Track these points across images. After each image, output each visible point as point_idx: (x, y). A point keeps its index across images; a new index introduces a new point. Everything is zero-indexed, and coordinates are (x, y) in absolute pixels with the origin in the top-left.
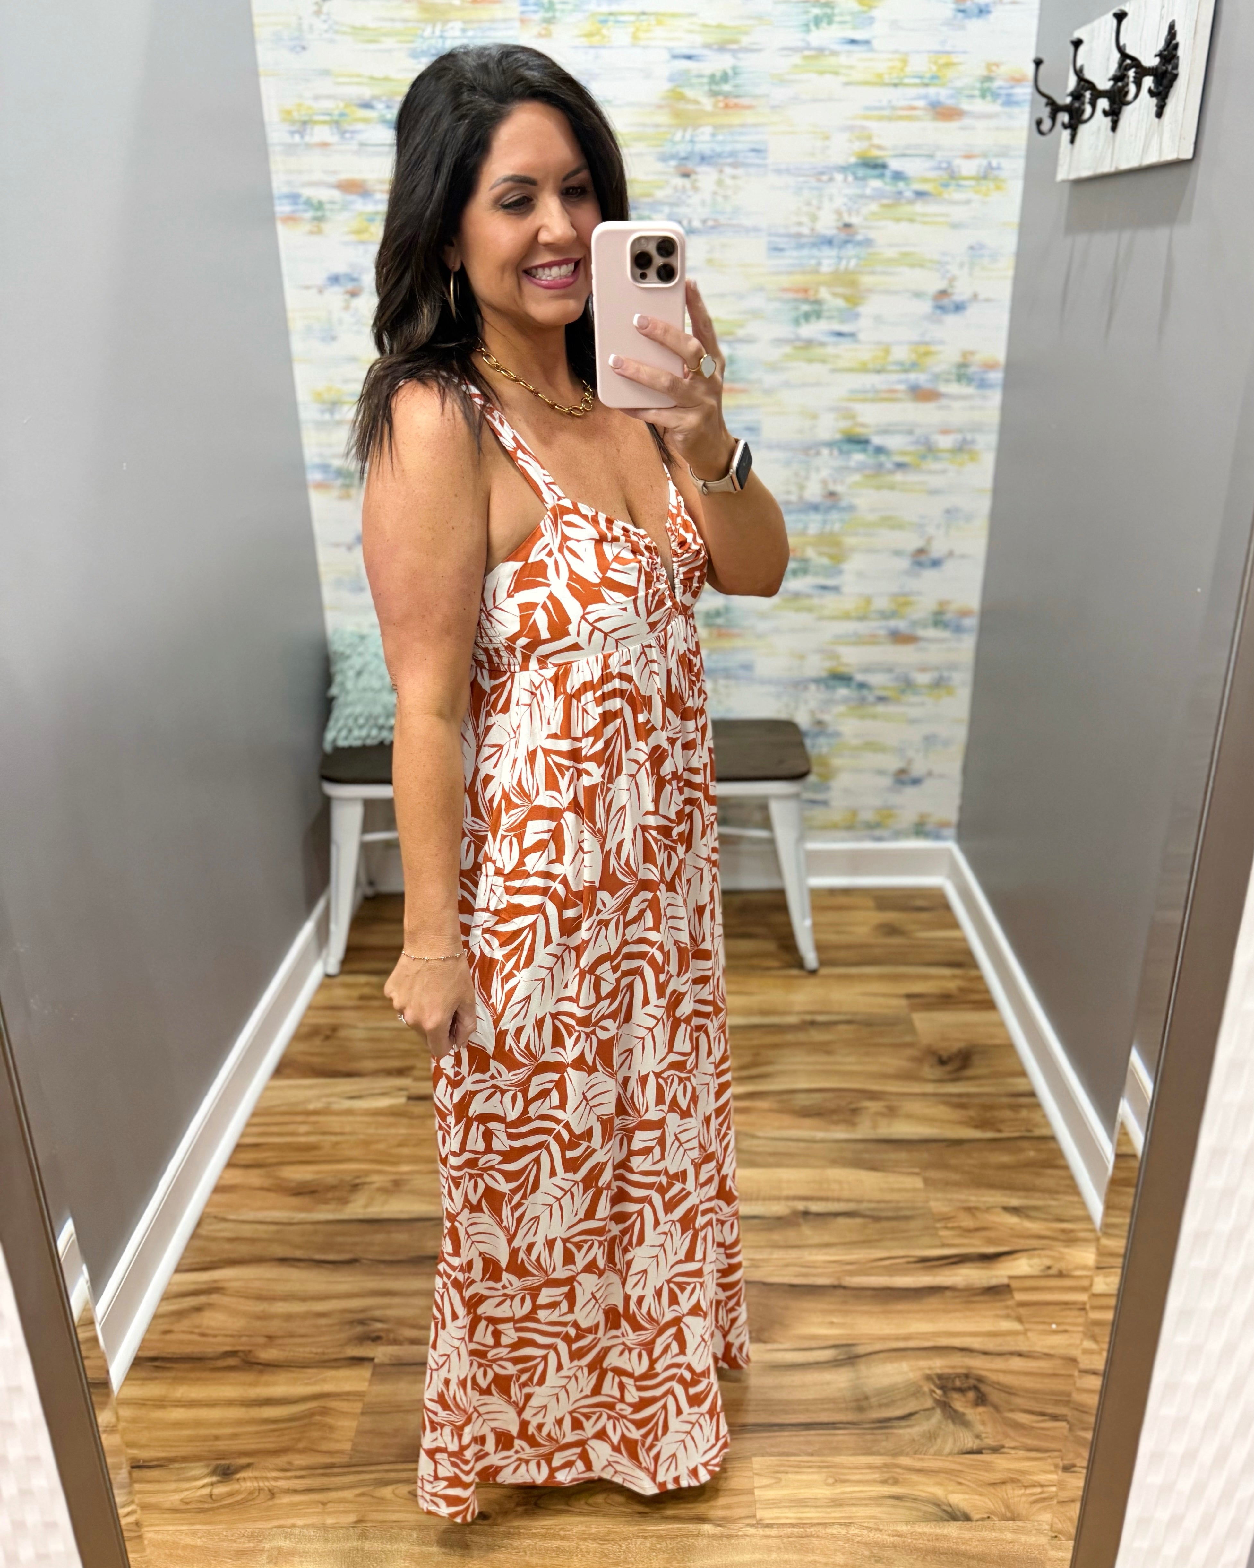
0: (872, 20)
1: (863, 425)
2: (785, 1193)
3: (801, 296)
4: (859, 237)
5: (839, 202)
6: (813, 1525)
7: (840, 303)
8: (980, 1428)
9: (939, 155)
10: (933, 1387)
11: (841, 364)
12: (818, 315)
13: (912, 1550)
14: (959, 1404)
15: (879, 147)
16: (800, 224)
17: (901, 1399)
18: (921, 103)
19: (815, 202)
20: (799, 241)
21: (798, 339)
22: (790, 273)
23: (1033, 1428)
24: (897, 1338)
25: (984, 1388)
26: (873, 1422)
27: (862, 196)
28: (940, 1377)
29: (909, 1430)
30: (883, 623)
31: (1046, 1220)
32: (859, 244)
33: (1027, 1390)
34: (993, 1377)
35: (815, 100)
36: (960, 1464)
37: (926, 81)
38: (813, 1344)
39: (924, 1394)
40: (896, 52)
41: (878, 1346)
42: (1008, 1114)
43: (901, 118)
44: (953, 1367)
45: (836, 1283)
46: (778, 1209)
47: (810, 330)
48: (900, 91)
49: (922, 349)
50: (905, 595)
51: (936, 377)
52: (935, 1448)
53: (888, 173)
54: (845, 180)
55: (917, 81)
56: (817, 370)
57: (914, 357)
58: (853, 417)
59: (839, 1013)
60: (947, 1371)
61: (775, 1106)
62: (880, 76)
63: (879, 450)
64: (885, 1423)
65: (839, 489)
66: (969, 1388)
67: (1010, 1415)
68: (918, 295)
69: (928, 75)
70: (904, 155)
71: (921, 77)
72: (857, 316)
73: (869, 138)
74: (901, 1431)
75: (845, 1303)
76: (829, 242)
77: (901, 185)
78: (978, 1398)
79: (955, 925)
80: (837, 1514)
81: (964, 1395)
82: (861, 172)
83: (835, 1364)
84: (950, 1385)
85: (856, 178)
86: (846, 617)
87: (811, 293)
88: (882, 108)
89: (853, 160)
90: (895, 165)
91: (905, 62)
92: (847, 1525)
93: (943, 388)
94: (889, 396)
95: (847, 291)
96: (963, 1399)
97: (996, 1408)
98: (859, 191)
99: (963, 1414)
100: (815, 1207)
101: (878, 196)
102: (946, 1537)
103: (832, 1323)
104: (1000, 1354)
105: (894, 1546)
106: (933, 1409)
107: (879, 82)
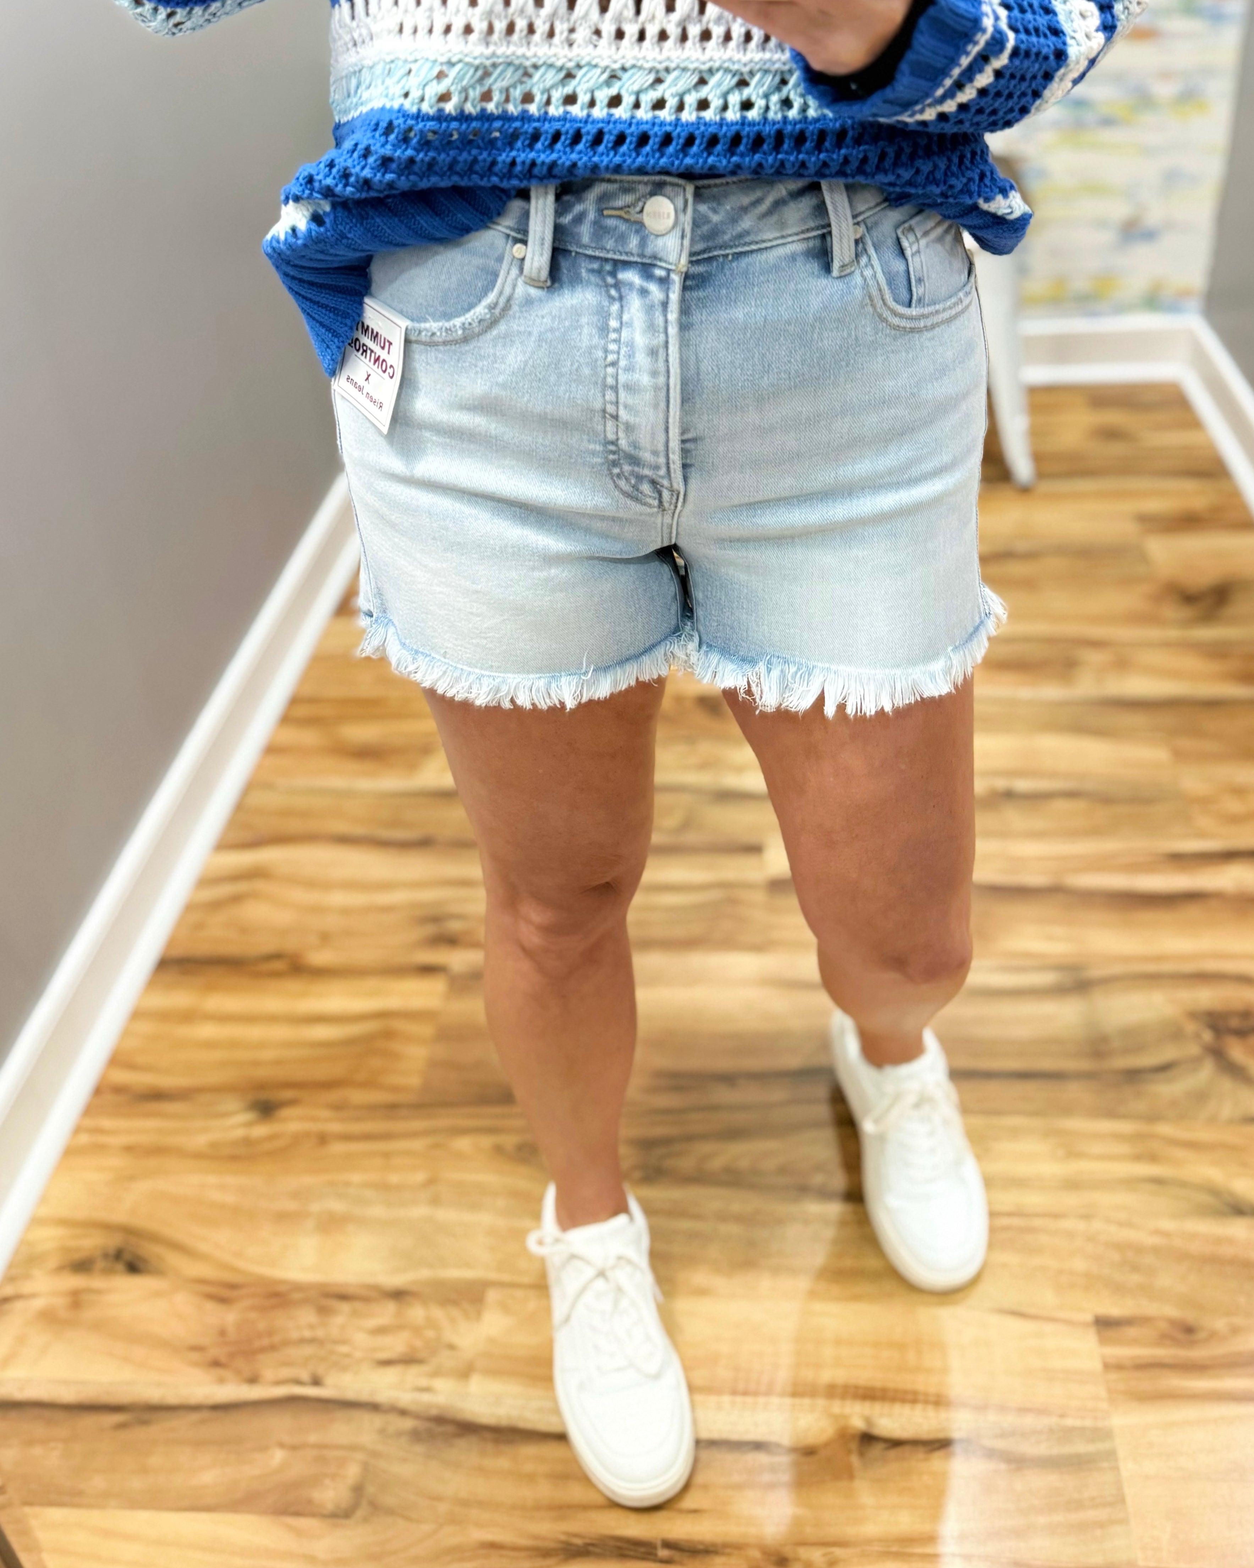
6: (1037, 1215)
10: (1199, 1027)
13: (1182, 1256)
14: (1238, 1051)
24: (1146, 960)
26: (1117, 1074)
28: (1209, 1014)
29: (1168, 1087)
36: (1244, 1136)
38: (1026, 963)
39: (1187, 1036)
41: (1117, 969)
44: (1227, 1001)
45: (1055, 883)
52: (1208, 1112)
60: (1216, 1005)
66: (1250, 1031)
74: (1160, 1087)
75: (1069, 910)
80: (1071, 1200)
81: (1244, 1040)
83: (1059, 991)
84: (1224, 1025)
92: (1087, 1217)
96: (1242, 1044)
99: (1244, 1066)
100: (1020, 785)
102: (1230, 1241)
103: (1053, 936)
105: (1156, 1250)
106: (1201, 1057)
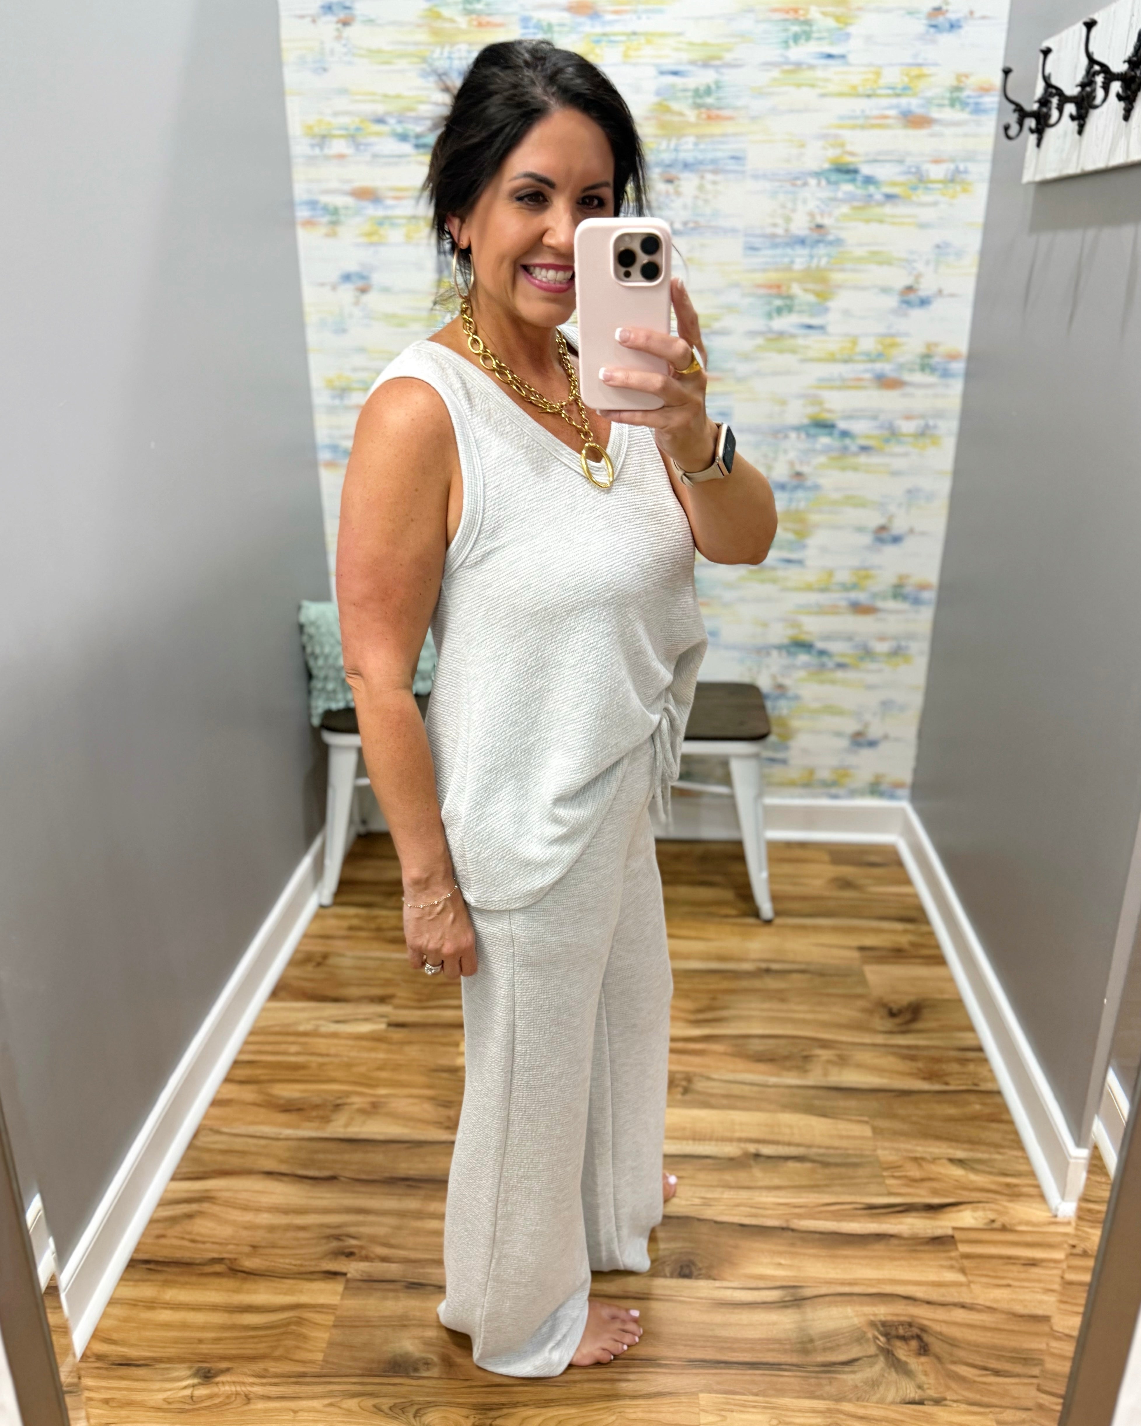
0: (848, 36)
1: (830, 411)
2: (737, 1135)
3: (774, 291)
4: (831, 237)
5: (812, 205)
7: (811, 298)
8: (922, 1378)
9: (909, 161)
10: (876, 1333)
11: (811, 354)
12: (790, 309)
14: (902, 1352)
15: (852, 154)
16: (775, 225)
17: (846, 1344)
18: (892, 113)
19: (790, 205)
20: (773, 241)
21: (770, 331)
22: (764, 270)
23: (975, 1382)
24: (843, 1283)
25: (926, 1337)
26: (817, 1366)
27: (834, 199)
28: (884, 1324)
29: (852, 1376)
30: (845, 595)
31: (990, 1173)
32: (831, 243)
33: (969, 1343)
34: (937, 1327)
35: (791, 111)
36: (903, 1413)
37: (898, 91)
38: (761, 1284)
39: (868, 1340)
40: (870, 65)
41: (824, 1290)
42: (955, 1067)
43: (873, 126)
44: (897, 1315)
45: (784, 1225)
46: (731, 1150)
47: (781, 323)
48: (873, 101)
49: (888, 341)
50: (866, 569)
51: (901, 367)
52: (878, 1396)
53: (859, 178)
54: (819, 184)
55: (890, 92)
56: (789, 360)
57: (880, 348)
58: (820, 403)
59: (793, 962)
60: (889, 1318)
61: (730, 1050)
62: (854, 88)
63: (845, 434)
64: (829, 1367)
65: (805, 469)
66: (912, 1337)
67: (953, 1368)
68: (885, 290)
69: (900, 86)
70: (875, 161)
71: (893, 88)
72: (827, 310)
73: (842, 145)
74: (844, 1376)
75: (793, 1245)
76: (802, 242)
77: (872, 189)
78: (921, 1347)
79: (907, 881)
81: (907, 1344)
82: (834, 177)
83: (782, 1305)
84: (893, 1332)
85: (829, 182)
86: (809, 588)
87: (784, 289)
88: (856, 118)
89: (826, 166)
90: (866, 170)
91: (878, 74)
93: (907, 377)
94: (854, 384)
95: (818, 287)
96: (906, 1347)
97: (938, 1358)
98: (831, 195)
99: (906, 1363)
100: (767, 1150)
101: (850, 198)
103: (780, 1264)
104: (943, 1305)
106: (876, 1356)
107: (854, 93)
